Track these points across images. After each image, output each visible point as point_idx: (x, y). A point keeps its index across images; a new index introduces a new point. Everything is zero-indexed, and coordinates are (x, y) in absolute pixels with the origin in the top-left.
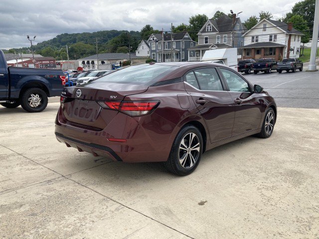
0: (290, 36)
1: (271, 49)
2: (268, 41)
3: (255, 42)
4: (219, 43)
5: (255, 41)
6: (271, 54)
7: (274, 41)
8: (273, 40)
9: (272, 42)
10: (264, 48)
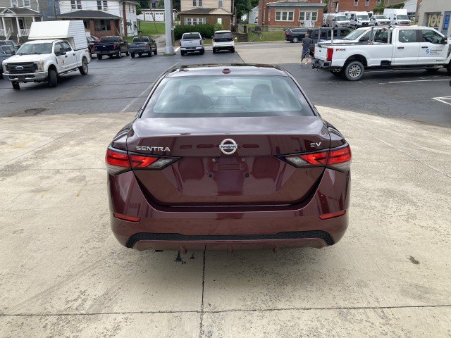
0: (124, 4)
1: (102, 21)
2: (96, 9)
3: (77, 10)
4: (17, 6)
5: (77, 7)
6: (104, 29)
7: (105, 10)
8: (103, 8)
9: (102, 10)
10: (93, 19)
